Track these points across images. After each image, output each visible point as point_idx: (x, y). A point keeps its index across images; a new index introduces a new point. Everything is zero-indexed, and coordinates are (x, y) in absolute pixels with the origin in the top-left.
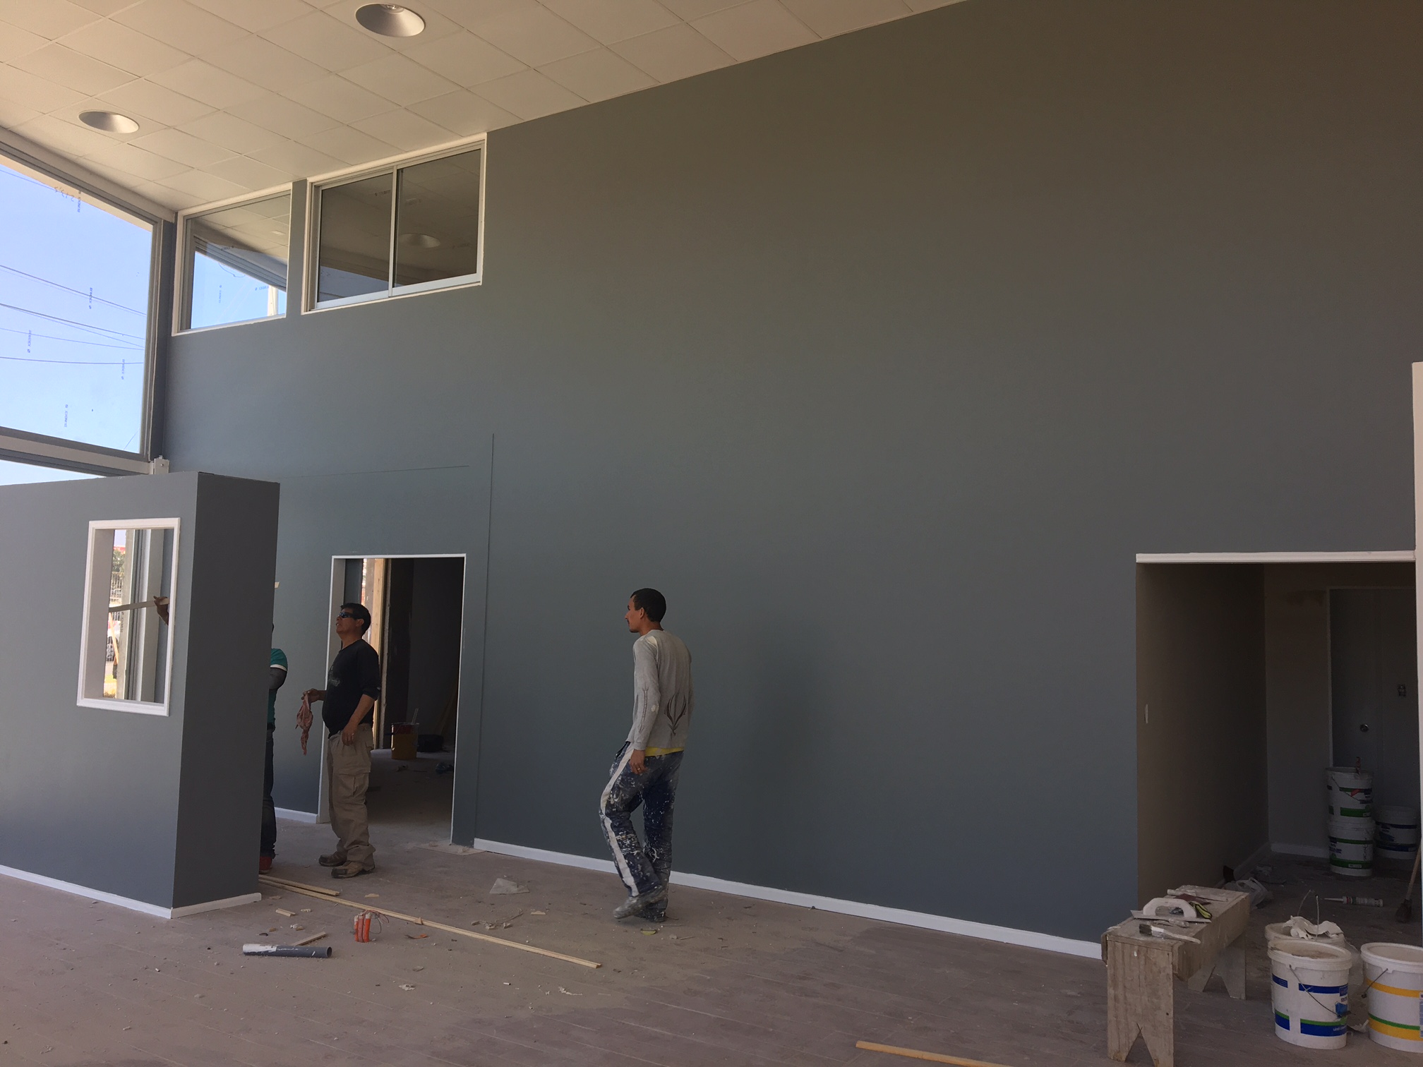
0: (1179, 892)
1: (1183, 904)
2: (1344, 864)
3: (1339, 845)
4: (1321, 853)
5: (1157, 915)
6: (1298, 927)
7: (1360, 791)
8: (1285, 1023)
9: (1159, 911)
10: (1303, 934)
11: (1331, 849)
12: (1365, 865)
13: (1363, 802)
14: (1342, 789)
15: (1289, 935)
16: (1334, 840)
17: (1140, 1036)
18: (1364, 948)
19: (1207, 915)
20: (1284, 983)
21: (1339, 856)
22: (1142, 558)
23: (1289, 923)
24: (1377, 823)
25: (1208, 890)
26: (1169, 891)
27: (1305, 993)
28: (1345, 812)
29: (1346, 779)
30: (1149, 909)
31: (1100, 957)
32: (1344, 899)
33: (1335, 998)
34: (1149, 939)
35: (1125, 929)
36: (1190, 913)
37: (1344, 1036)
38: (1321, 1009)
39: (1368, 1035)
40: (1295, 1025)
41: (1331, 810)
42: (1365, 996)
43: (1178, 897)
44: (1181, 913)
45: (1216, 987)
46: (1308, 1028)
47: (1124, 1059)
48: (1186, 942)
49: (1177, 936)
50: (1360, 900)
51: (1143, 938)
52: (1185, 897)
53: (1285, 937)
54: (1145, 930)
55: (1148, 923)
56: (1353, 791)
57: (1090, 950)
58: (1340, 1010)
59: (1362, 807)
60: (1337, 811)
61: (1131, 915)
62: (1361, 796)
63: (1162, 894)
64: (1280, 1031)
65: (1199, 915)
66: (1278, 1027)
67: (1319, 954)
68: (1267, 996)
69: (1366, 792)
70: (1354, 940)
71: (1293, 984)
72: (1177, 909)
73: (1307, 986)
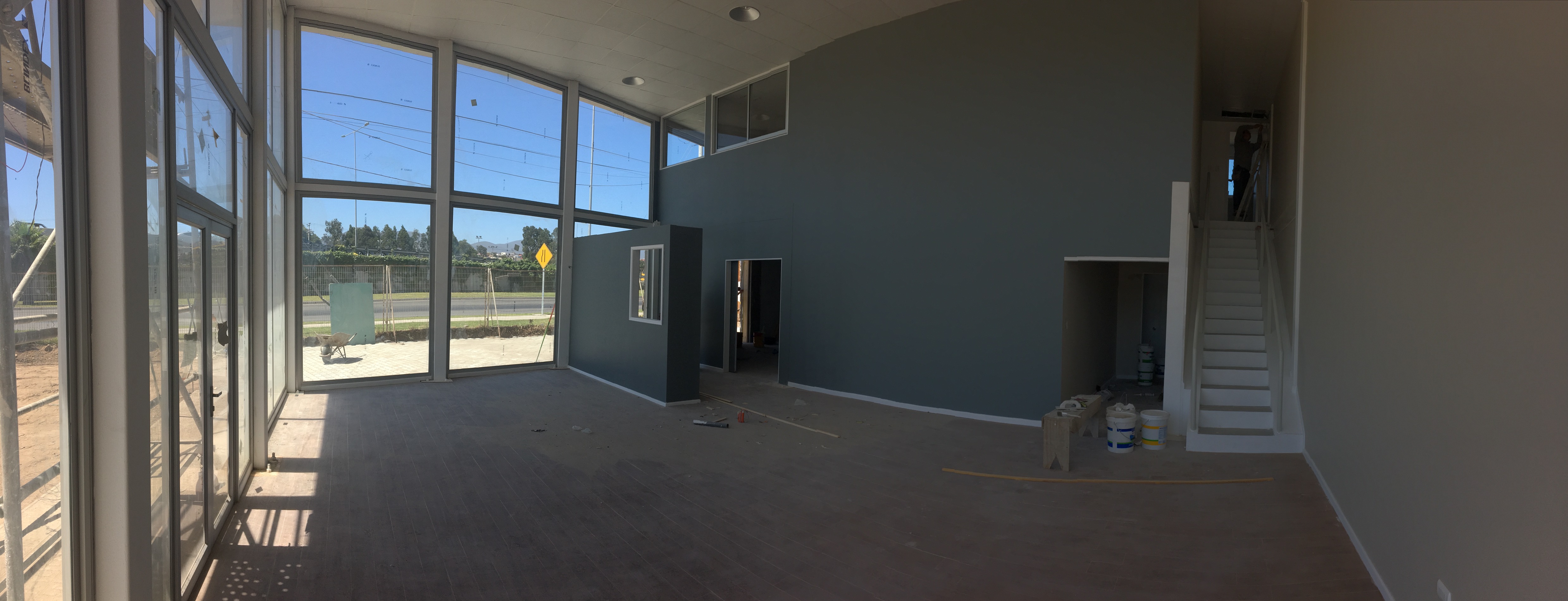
0: (1076, 398)
1: (1076, 403)
2: (1143, 381)
3: (1141, 374)
4: (1135, 378)
5: (1066, 407)
6: (1119, 407)
7: (1150, 353)
8: (1111, 445)
9: (1067, 406)
10: (1120, 409)
11: (1138, 376)
12: (1150, 381)
13: (1151, 357)
14: (1144, 352)
15: (1115, 410)
16: (1139, 372)
17: (1056, 458)
18: (1141, 413)
19: (1085, 406)
20: (1111, 429)
21: (1141, 378)
22: (1067, 259)
23: (1115, 406)
24: (1156, 365)
25: (1088, 396)
26: (1072, 398)
27: (1119, 432)
28: (1144, 361)
29: (1146, 348)
30: (1062, 406)
31: (1041, 426)
32: (1141, 395)
33: (1130, 433)
34: (1061, 417)
35: (1052, 414)
36: (1078, 406)
37: (1133, 447)
38: (1124, 438)
39: (1141, 445)
40: (1115, 445)
41: (1139, 361)
42: (1141, 431)
43: (1075, 400)
44: (1075, 406)
45: (1088, 434)
46: (1120, 446)
47: (1050, 467)
48: (1075, 418)
49: (1072, 415)
50: (1146, 394)
51: (1058, 418)
52: (1078, 400)
53: (1114, 411)
54: (1059, 414)
55: (1061, 411)
56: (1147, 353)
57: (1038, 424)
58: (1132, 438)
59: (1150, 359)
60: (1141, 361)
61: (1055, 408)
62: (1150, 355)
63: (1069, 399)
64: (1110, 448)
65: (1082, 406)
66: (1108, 446)
67: (1125, 417)
68: (1106, 435)
69: (1152, 353)
70: (1138, 410)
71: (1115, 430)
72: (1074, 404)
73: (1120, 430)
